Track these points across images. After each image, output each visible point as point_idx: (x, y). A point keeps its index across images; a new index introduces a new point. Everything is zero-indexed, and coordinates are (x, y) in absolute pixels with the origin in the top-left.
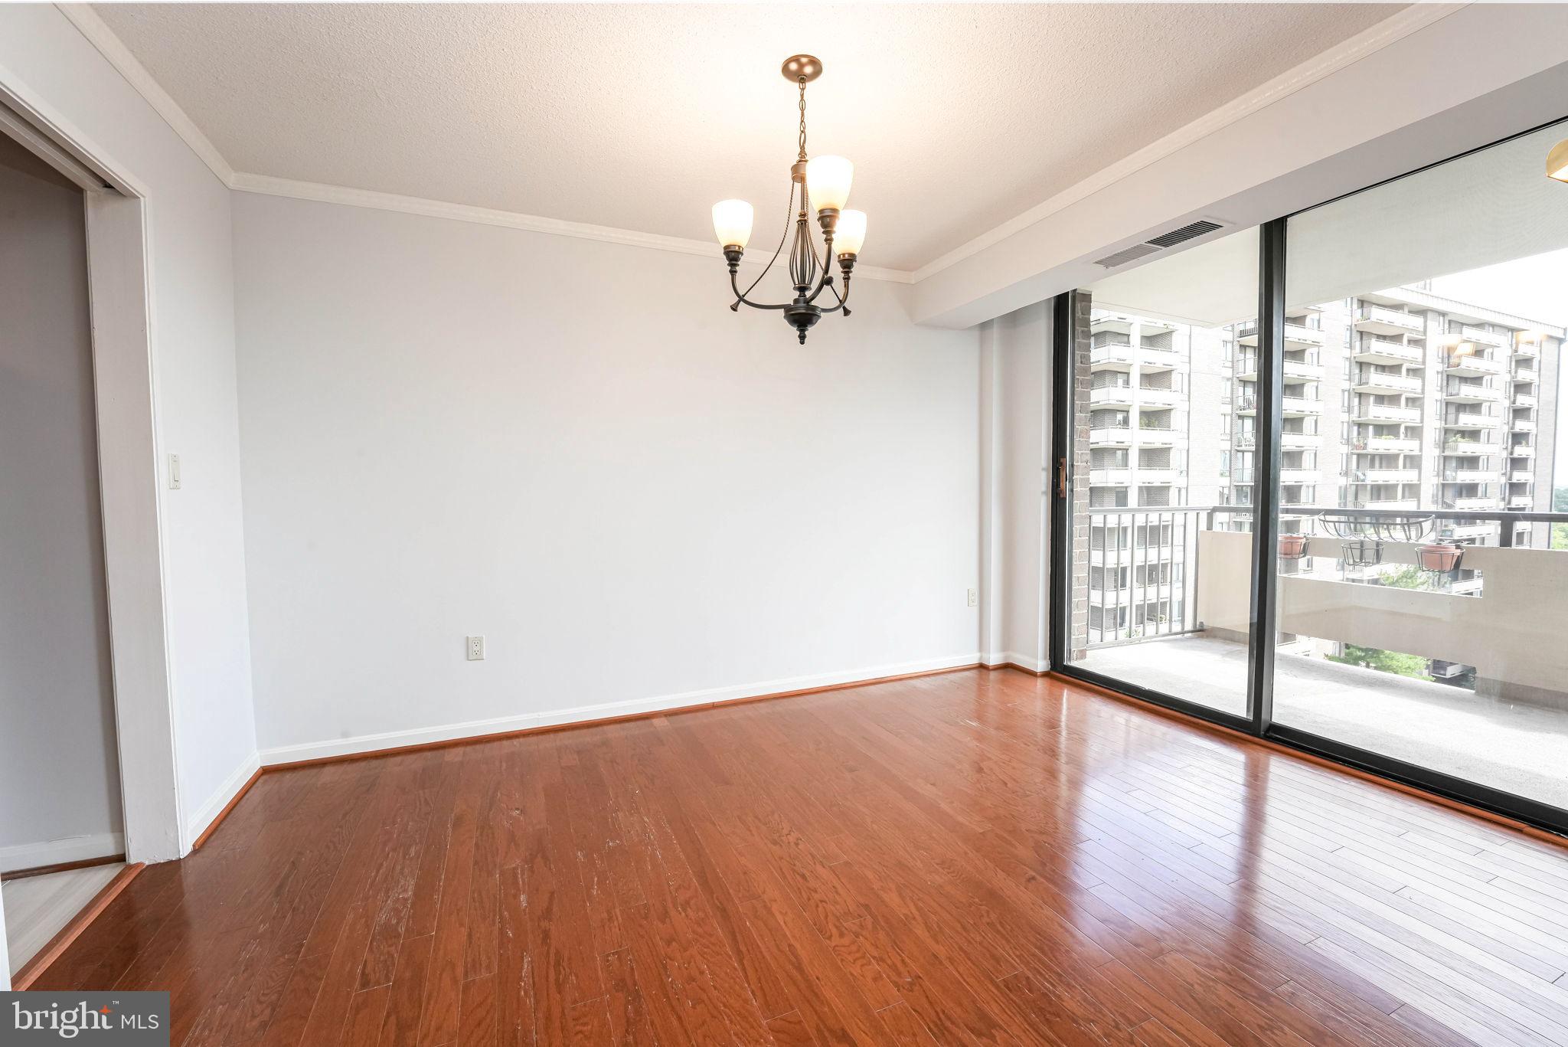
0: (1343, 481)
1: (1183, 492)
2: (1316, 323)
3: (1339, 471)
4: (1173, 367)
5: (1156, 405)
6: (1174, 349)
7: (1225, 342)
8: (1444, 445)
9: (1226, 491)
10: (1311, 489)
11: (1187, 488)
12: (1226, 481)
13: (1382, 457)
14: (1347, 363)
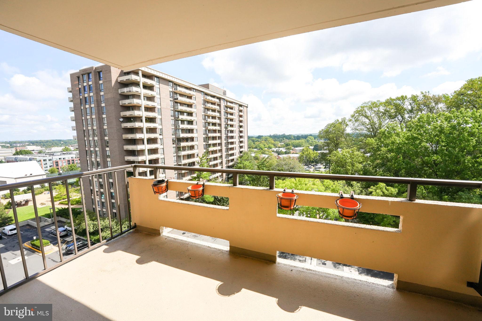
0: (204, 136)
1: (162, 140)
2: (195, 99)
3: (203, 134)
4: (155, 106)
5: (151, 116)
6: (155, 102)
7: (171, 101)
8: (226, 128)
9: (174, 139)
10: (196, 138)
11: (163, 138)
12: (174, 136)
13: (214, 130)
14: (203, 108)
